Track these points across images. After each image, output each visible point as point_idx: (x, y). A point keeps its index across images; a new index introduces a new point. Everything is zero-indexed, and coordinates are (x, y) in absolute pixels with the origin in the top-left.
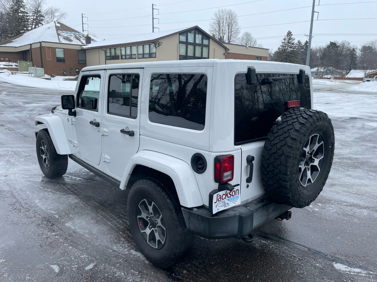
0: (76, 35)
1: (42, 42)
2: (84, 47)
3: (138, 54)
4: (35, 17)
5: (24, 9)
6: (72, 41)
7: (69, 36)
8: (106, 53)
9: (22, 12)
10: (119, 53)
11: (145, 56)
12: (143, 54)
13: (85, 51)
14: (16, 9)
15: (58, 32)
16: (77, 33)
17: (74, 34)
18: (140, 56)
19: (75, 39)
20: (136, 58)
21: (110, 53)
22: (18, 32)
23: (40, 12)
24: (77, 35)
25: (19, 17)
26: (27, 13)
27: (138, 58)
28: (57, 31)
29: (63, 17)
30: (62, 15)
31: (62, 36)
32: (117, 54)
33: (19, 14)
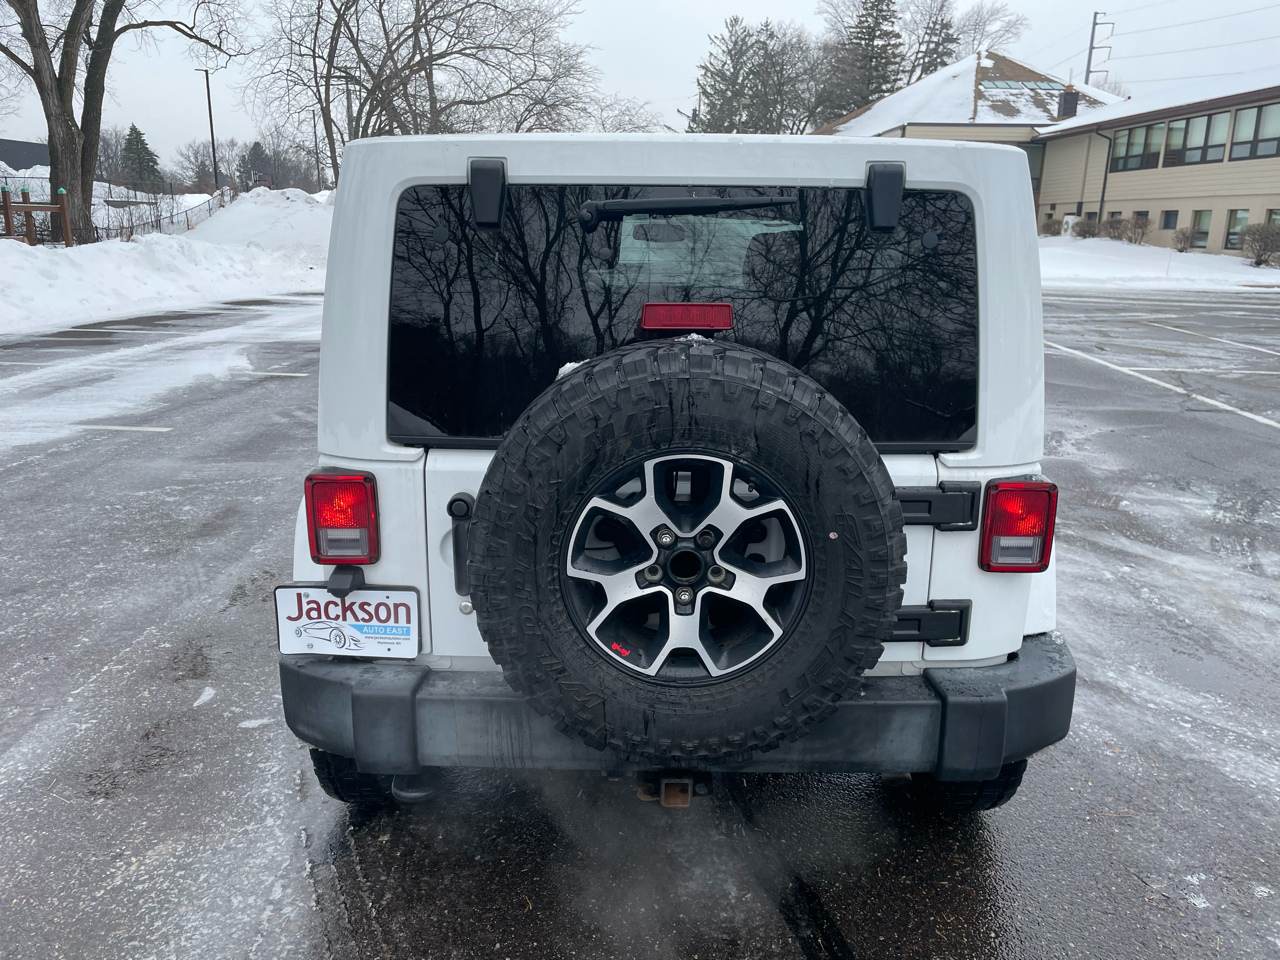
0: (1039, 91)
1: (909, 124)
2: (1042, 130)
3: (1233, 144)
4: (932, 46)
5: (893, 23)
6: (1018, 111)
7: (1012, 98)
8: (1113, 145)
9: (886, 34)
10: (1160, 145)
11: (1262, 149)
12: (1255, 143)
13: (1044, 145)
14: (869, 27)
15: (981, 87)
16: (1044, 85)
17: (1032, 90)
18: (1239, 151)
19: (1030, 105)
20: (1221, 161)
21: (1129, 145)
22: (863, 98)
23: (947, 26)
24: (1042, 92)
25: (873, 49)
26: (898, 36)
27: (1231, 159)
28: (978, 83)
29: (1011, 35)
30: (1012, 28)
31: (987, 100)
32: (1153, 149)
33: (876, 43)
